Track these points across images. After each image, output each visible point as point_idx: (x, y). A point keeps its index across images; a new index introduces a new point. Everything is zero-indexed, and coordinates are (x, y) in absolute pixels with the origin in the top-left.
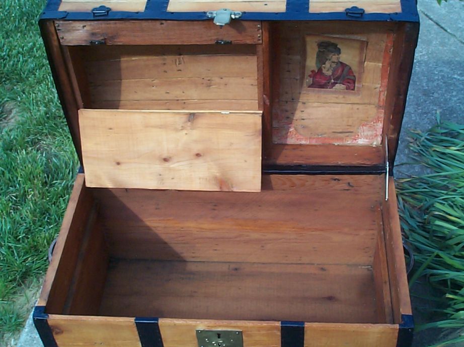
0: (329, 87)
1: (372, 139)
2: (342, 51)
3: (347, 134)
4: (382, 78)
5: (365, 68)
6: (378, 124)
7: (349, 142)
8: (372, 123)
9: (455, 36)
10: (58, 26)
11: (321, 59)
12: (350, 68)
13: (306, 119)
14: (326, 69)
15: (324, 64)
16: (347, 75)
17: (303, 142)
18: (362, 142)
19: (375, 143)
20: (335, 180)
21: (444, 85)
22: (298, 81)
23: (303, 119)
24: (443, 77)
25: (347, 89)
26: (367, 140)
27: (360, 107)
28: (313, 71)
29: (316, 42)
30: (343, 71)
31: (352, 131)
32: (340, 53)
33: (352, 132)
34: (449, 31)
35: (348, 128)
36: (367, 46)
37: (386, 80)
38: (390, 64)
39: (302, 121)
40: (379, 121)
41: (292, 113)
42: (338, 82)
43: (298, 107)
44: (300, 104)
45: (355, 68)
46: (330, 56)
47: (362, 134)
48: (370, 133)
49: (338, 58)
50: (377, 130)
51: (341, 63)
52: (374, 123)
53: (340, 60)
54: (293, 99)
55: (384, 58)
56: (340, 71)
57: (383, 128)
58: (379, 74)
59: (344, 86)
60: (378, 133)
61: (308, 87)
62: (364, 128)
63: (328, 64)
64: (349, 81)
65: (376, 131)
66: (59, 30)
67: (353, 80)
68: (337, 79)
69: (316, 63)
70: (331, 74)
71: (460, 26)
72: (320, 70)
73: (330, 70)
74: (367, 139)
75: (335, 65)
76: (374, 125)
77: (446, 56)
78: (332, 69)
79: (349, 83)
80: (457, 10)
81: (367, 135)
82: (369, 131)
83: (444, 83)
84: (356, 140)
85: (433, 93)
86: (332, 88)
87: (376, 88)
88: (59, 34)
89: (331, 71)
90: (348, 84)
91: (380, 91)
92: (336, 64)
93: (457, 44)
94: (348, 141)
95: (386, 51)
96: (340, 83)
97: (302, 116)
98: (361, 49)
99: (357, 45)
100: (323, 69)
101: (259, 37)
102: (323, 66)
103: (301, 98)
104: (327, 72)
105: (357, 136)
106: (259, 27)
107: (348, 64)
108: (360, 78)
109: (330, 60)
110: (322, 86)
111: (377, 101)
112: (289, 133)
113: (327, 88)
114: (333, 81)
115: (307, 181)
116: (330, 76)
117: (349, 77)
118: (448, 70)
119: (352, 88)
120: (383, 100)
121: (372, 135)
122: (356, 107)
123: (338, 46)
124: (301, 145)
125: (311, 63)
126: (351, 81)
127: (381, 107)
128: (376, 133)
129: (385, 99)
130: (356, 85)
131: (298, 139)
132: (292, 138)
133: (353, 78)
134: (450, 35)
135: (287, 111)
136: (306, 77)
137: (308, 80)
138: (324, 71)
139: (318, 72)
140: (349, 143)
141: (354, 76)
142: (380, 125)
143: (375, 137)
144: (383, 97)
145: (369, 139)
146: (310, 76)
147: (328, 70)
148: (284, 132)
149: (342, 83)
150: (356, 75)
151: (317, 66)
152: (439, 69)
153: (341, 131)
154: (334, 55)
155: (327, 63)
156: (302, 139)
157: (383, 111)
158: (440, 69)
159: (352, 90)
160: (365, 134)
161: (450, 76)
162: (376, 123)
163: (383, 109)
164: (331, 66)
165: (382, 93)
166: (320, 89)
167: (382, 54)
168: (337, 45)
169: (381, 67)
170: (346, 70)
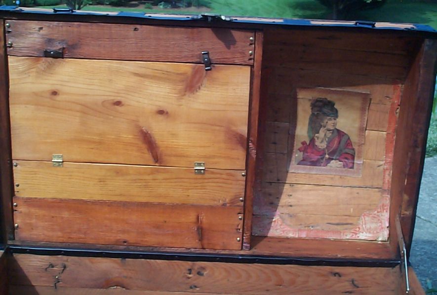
0: (322, 165)
1: (377, 233)
2: (340, 113)
3: (346, 226)
4: (386, 151)
5: (366, 139)
6: (383, 214)
7: (348, 236)
8: (376, 212)
9: (430, 222)
10: (9, 27)
11: (315, 125)
12: (349, 138)
13: (295, 205)
14: (320, 140)
15: (318, 133)
16: (344, 149)
17: (291, 235)
18: (363, 236)
19: (380, 239)
20: (335, 274)
21: (428, 260)
22: (286, 156)
23: (291, 206)
24: (426, 253)
25: (344, 166)
26: (370, 235)
27: (360, 191)
28: (304, 143)
29: (310, 100)
30: (339, 143)
31: (350, 222)
32: (337, 117)
33: (351, 224)
34: (422, 217)
35: (346, 219)
36: (369, 106)
37: (391, 155)
38: (396, 131)
39: (290, 208)
40: (384, 209)
41: (278, 198)
42: (334, 158)
43: (285, 190)
44: (286, 187)
45: (354, 138)
46: (326, 121)
47: (364, 226)
48: (373, 226)
49: (335, 124)
50: (383, 221)
51: (338, 131)
52: (378, 212)
53: (337, 127)
54: (278, 180)
55: (390, 123)
56: (336, 142)
57: (390, 219)
58: (383, 147)
59: (340, 163)
60: (383, 226)
61: (298, 164)
62: (367, 218)
63: (321, 134)
64: (347, 156)
65: (381, 222)
66: (9, 32)
67: (352, 155)
68: (332, 153)
69: (308, 132)
70: (325, 146)
71: (432, 214)
72: (312, 141)
73: (325, 141)
74: (370, 233)
75: (330, 134)
76: (378, 216)
77: (425, 237)
78: (327, 139)
79: (346, 158)
80: (427, 202)
81: (370, 228)
82: (373, 222)
83: (428, 258)
84: (356, 234)
85: (418, 266)
86: (327, 165)
87: (379, 166)
88: (7, 39)
89: (326, 143)
90: (346, 160)
91: (384, 169)
92: (333, 133)
93: (434, 228)
94: (346, 236)
95: (392, 112)
96: (336, 159)
97: (290, 201)
98: (363, 110)
99: (358, 103)
100: (316, 138)
101: (251, 55)
102: (316, 135)
103: (288, 179)
104: (321, 145)
105: (358, 229)
106: (251, 41)
107: (345, 132)
108: (360, 152)
109: (325, 127)
110: (314, 163)
111: (381, 183)
112: (273, 223)
113: (320, 166)
114: (327, 156)
115: (299, 276)
116: (324, 150)
117: (347, 151)
118: (430, 248)
119: (351, 165)
120: (388, 181)
121: (376, 229)
122: (355, 190)
123: (335, 107)
124: (288, 239)
125: (302, 131)
126: (349, 157)
127: (385, 190)
128: (381, 226)
129: (390, 180)
130: (355, 162)
131: (284, 231)
132: (276, 230)
133: (351, 152)
134: (425, 221)
135: (270, 195)
136: (294, 151)
137: (297, 155)
138: (317, 143)
139: (309, 144)
140: (348, 238)
141: (353, 149)
142: (386, 215)
143: (380, 230)
144: (388, 178)
145: (373, 233)
146: (300, 150)
147: (322, 142)
148: (266, 222)
149: (338, 159)
150: (356, 147)
151: (309, 136)
152: (419, 246)
153: (337, 222)
154: (330, 120)
155: (321, 131)
156: (289, 231)
157: (389, 196)
158: (421, 247)
159: (351, 168)
160: (368, 226)
161: (433, 253)
162: (380, 212)
163: (388, 194)
164: (325, 135)
165: (387, 172)
166: (312, 167)
167: (387, 116)
168: (334, 104)
169: (385, 136)
170: (344, 140)
